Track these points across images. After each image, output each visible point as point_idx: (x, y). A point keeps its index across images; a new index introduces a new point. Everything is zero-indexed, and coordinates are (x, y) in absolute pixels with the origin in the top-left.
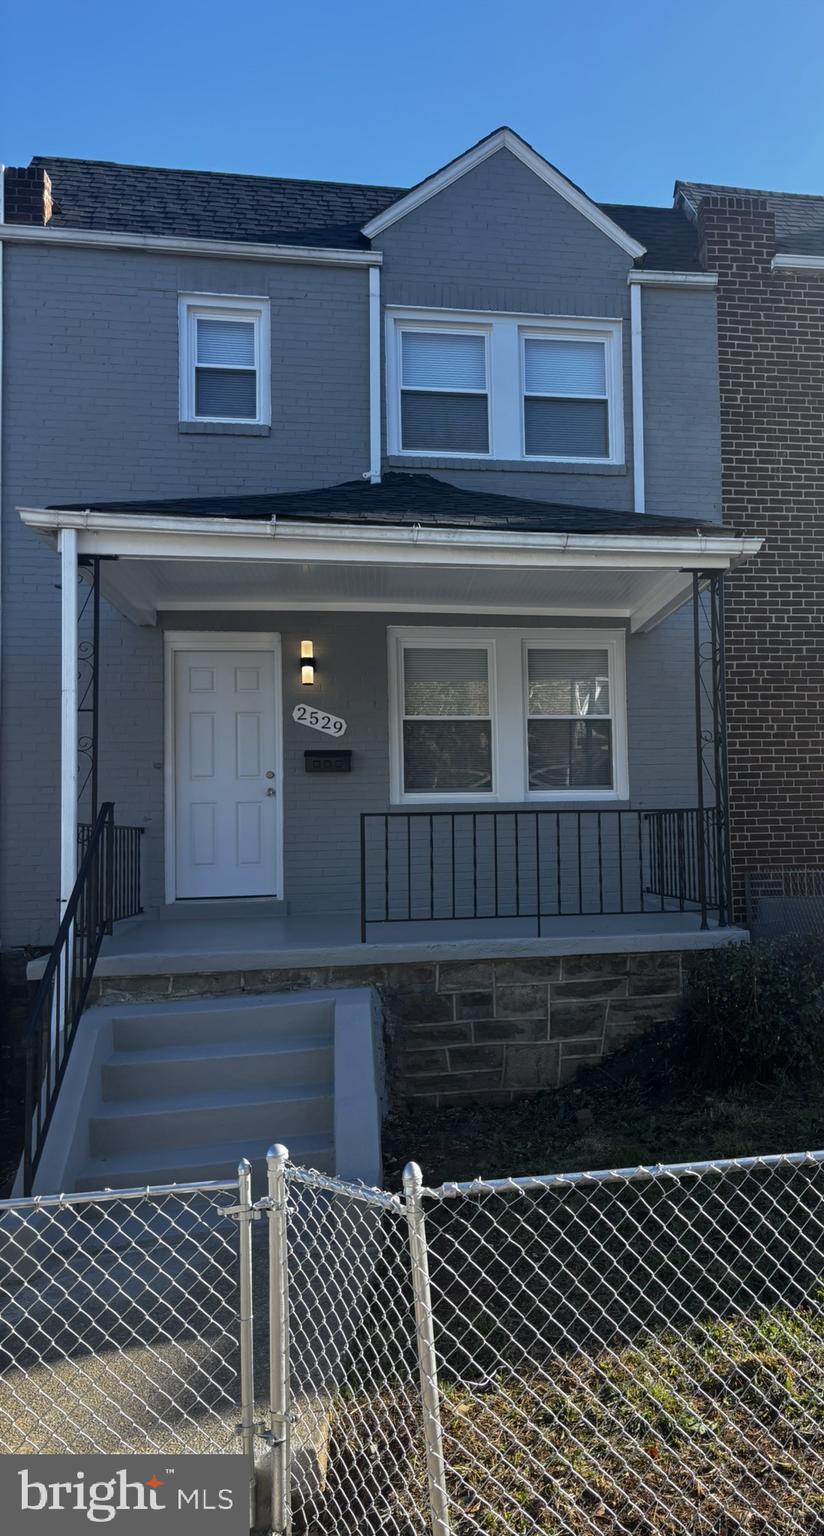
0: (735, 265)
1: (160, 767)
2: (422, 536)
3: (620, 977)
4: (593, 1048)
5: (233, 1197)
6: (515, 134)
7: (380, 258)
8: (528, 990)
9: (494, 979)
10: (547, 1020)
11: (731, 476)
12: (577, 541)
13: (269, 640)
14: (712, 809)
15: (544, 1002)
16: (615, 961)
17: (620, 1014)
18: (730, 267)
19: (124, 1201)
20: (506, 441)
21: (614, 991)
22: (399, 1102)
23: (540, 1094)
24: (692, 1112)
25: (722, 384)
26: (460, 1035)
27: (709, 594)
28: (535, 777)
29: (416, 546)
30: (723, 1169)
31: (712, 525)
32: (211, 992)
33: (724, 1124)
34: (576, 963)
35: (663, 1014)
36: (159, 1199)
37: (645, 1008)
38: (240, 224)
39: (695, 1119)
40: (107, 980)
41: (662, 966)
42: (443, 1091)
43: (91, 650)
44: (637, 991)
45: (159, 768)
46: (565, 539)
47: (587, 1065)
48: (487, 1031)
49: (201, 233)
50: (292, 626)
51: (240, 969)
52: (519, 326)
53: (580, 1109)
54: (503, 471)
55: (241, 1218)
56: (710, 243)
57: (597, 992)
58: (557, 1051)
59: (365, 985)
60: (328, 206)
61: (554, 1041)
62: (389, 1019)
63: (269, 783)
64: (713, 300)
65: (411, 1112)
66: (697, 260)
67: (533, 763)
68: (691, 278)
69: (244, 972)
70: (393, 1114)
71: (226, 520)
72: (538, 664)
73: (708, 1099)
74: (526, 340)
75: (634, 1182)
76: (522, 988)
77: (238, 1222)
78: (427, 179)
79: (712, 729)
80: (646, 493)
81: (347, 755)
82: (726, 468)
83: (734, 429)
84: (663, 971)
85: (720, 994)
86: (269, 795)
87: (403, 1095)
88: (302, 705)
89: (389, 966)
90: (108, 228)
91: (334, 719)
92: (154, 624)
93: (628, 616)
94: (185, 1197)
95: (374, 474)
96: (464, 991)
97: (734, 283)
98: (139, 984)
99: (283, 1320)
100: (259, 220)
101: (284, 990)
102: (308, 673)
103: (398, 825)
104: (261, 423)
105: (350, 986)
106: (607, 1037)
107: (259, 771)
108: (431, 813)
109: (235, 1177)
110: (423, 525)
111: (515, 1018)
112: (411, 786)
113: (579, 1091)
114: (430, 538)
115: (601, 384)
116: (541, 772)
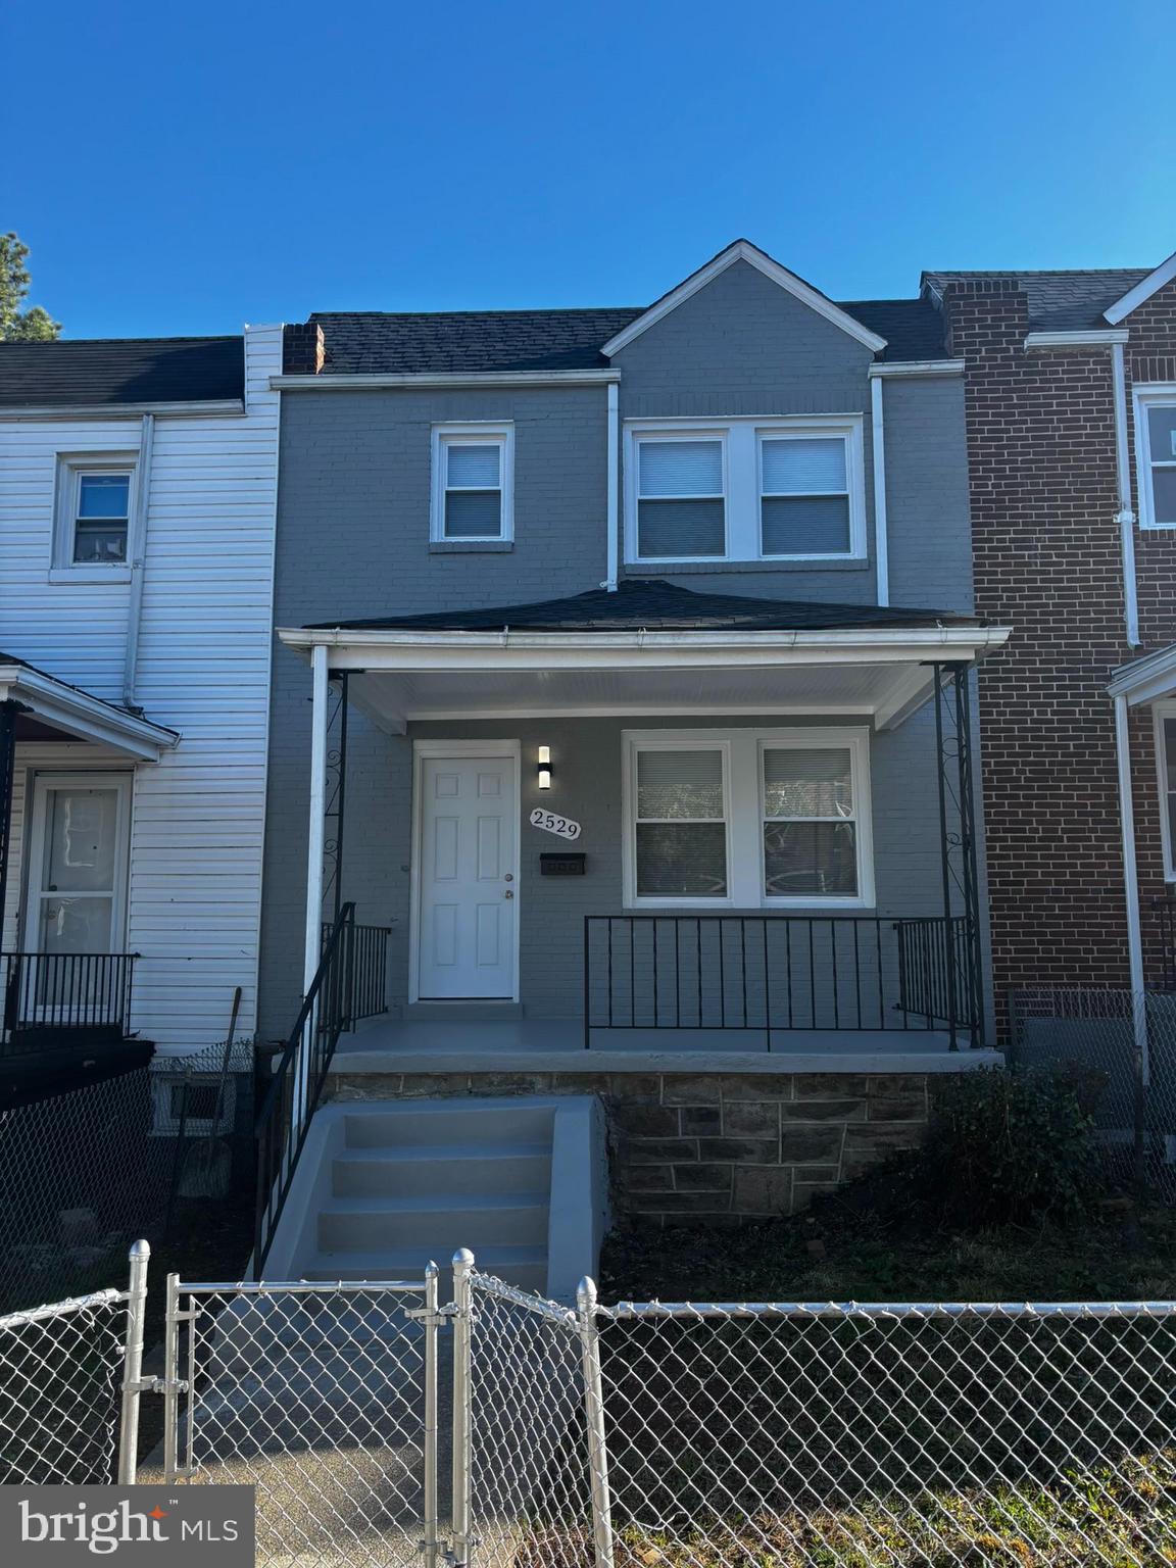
0: (983, 349)
1: (407, 869)
2: (647, 640)
3: (858, 1099)
4: (827, 1175)
5: (419, 1300)
6: (751, 244)
7: (618, 375)
8: (758, 1108)
9: (721, 1095)
10: (778, 1142)
11: (984, 565)
12: (806, 638)
13: (509, 747)
14: (962, 919)
15: (775, 1122)
16: (853, 1081)
17: (859, 1138)
18: (979, 351)
19: (318, 1294)
20: (743, 542)
21: (852, 1115)
22: (623, 1219)
23: (771, 1220)
24: (936, 1253)
25: (971, 471)
26: (685, 1152)
27: (952, 688)
28: (772, 884)
29: (641, 650)
30: (926, 1314)
31: (953, 615)
32: (439, 1092)
33: (971, 1269)
34: (810, 1082)
35: (908, 1142)
36: (350, 1295)
37: (887, 1134)
38: (489, 355)
39: (939, 1260)
40: (344, 1076)
41: (904, 1089)
42: (669, 1210)
43: (338, 759)
44: (877, 1115)
45: (406, 871)
46: (793, 637)
47: (822, 1192)
48: (714, 1149)
49: (454, 367)
50: (529, 732)
51: (467, 1070)
52: (756, 429)
53: (812, 1239)
54: (739, 572)
55: (427, 1322)
56: (955, 329)
57: (834, 1114)
58: (790, 1175)
59: (588, 1093)
60: (572, 331)
61: (786, 1165)
62: (612, 1130)
63: (507, 886)
64: (960, 387)
65: (635, 1230)
66: (943, 348)
67: (770, 869)
68: (935, 367)
69: (472, 1074)
70: (616, 1230)
71: (461, 632)
72: (774, 766)
73: (957, 1239)
74: (763, 442)
75: (824, 1319)
76: (751, 1105)
77: (424, 1326)
78: (664, 297)
79: (959, 832)
80: (890, 586)
81: (581, 857)
82: (977, 557)
83: (985, 517)
84: (907, 1094)
85: (968, 1122)
86: (507, 897)
87: (627, 1212)
88: (539, 809)
89: (613, 1074)
90: (371, 370)
91: (569, 822)
92: (404, 733)
93: (871, 713)
94: (375, 1295)
95: (611, 584)
96: (690, 1106)
97: (984, 367)
98: (373, 1081)
99: (466, 1434)
100: (507, 350)
101: (510, 1094)
102: (544, 779)
103: (621, 928)
104: (505, 540)
105: (574, 1094)
106: (844, 1164)
107: (498, 874)
108: (654, 918)
109: (422, 1279)
110: (649, 629)
111: (744, 1137)
112: (644, 889)
113: (811, 1220)
114: (656, 641)
115: (842, 480)
116: (777, 878)
